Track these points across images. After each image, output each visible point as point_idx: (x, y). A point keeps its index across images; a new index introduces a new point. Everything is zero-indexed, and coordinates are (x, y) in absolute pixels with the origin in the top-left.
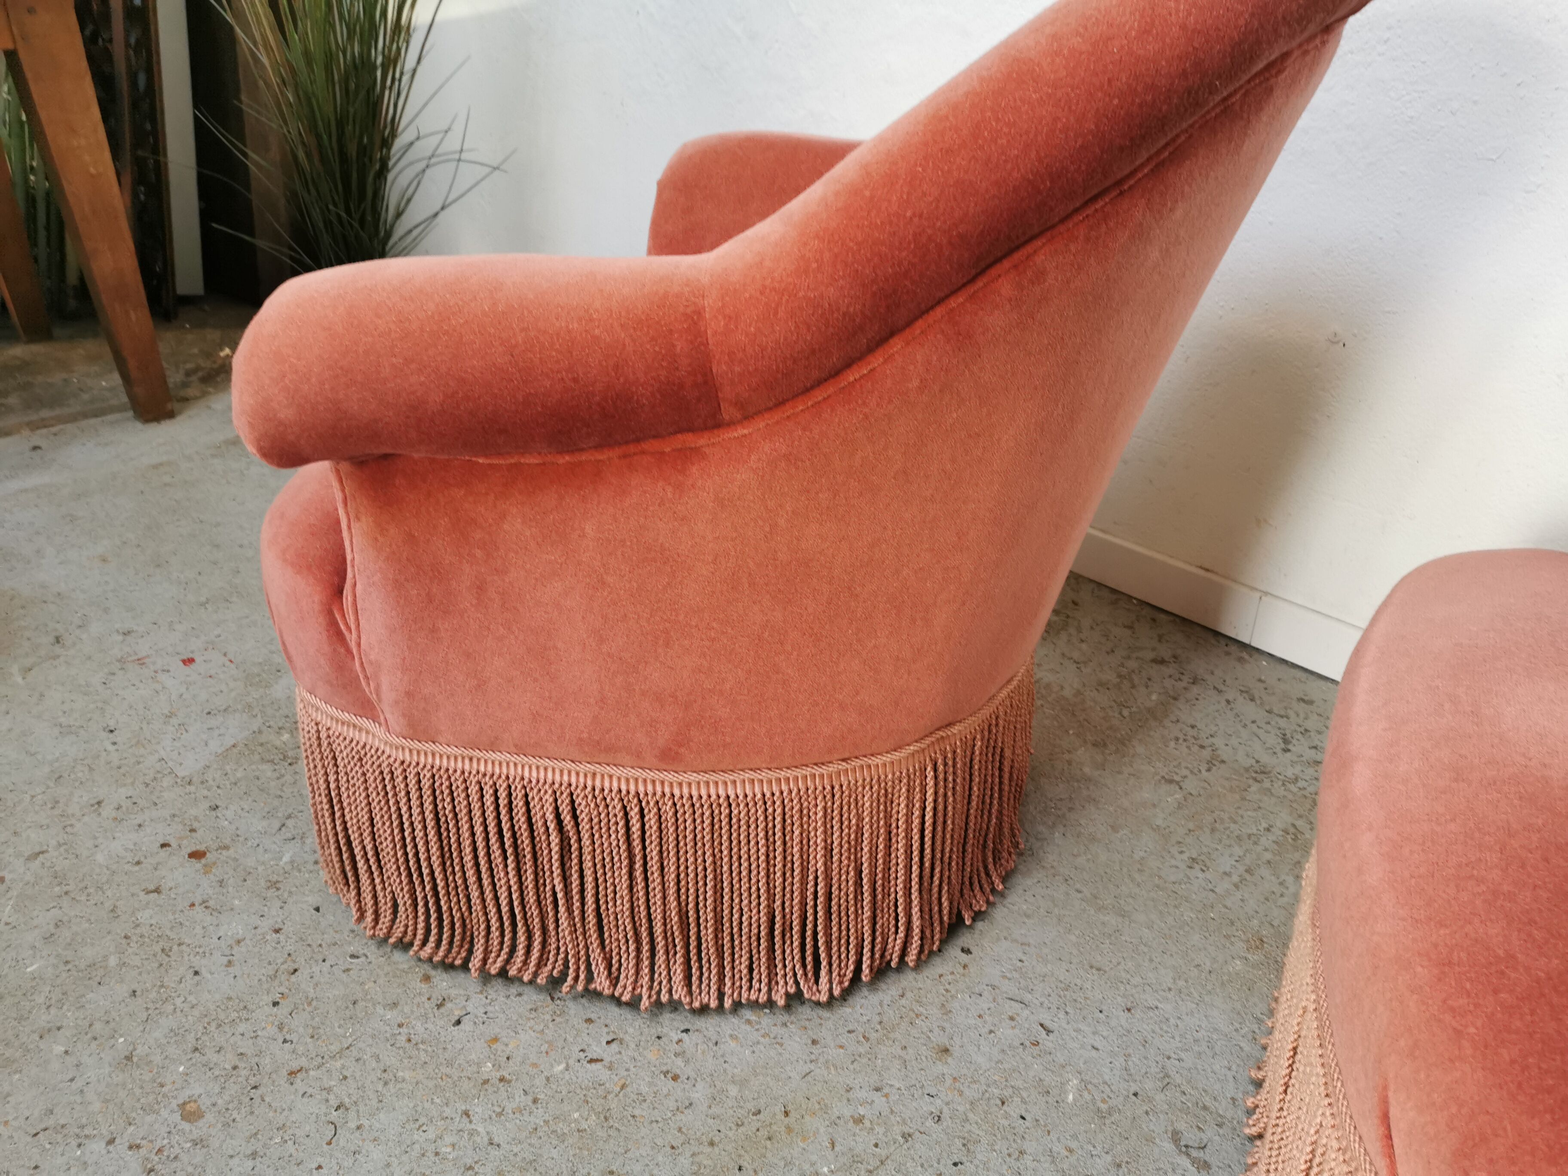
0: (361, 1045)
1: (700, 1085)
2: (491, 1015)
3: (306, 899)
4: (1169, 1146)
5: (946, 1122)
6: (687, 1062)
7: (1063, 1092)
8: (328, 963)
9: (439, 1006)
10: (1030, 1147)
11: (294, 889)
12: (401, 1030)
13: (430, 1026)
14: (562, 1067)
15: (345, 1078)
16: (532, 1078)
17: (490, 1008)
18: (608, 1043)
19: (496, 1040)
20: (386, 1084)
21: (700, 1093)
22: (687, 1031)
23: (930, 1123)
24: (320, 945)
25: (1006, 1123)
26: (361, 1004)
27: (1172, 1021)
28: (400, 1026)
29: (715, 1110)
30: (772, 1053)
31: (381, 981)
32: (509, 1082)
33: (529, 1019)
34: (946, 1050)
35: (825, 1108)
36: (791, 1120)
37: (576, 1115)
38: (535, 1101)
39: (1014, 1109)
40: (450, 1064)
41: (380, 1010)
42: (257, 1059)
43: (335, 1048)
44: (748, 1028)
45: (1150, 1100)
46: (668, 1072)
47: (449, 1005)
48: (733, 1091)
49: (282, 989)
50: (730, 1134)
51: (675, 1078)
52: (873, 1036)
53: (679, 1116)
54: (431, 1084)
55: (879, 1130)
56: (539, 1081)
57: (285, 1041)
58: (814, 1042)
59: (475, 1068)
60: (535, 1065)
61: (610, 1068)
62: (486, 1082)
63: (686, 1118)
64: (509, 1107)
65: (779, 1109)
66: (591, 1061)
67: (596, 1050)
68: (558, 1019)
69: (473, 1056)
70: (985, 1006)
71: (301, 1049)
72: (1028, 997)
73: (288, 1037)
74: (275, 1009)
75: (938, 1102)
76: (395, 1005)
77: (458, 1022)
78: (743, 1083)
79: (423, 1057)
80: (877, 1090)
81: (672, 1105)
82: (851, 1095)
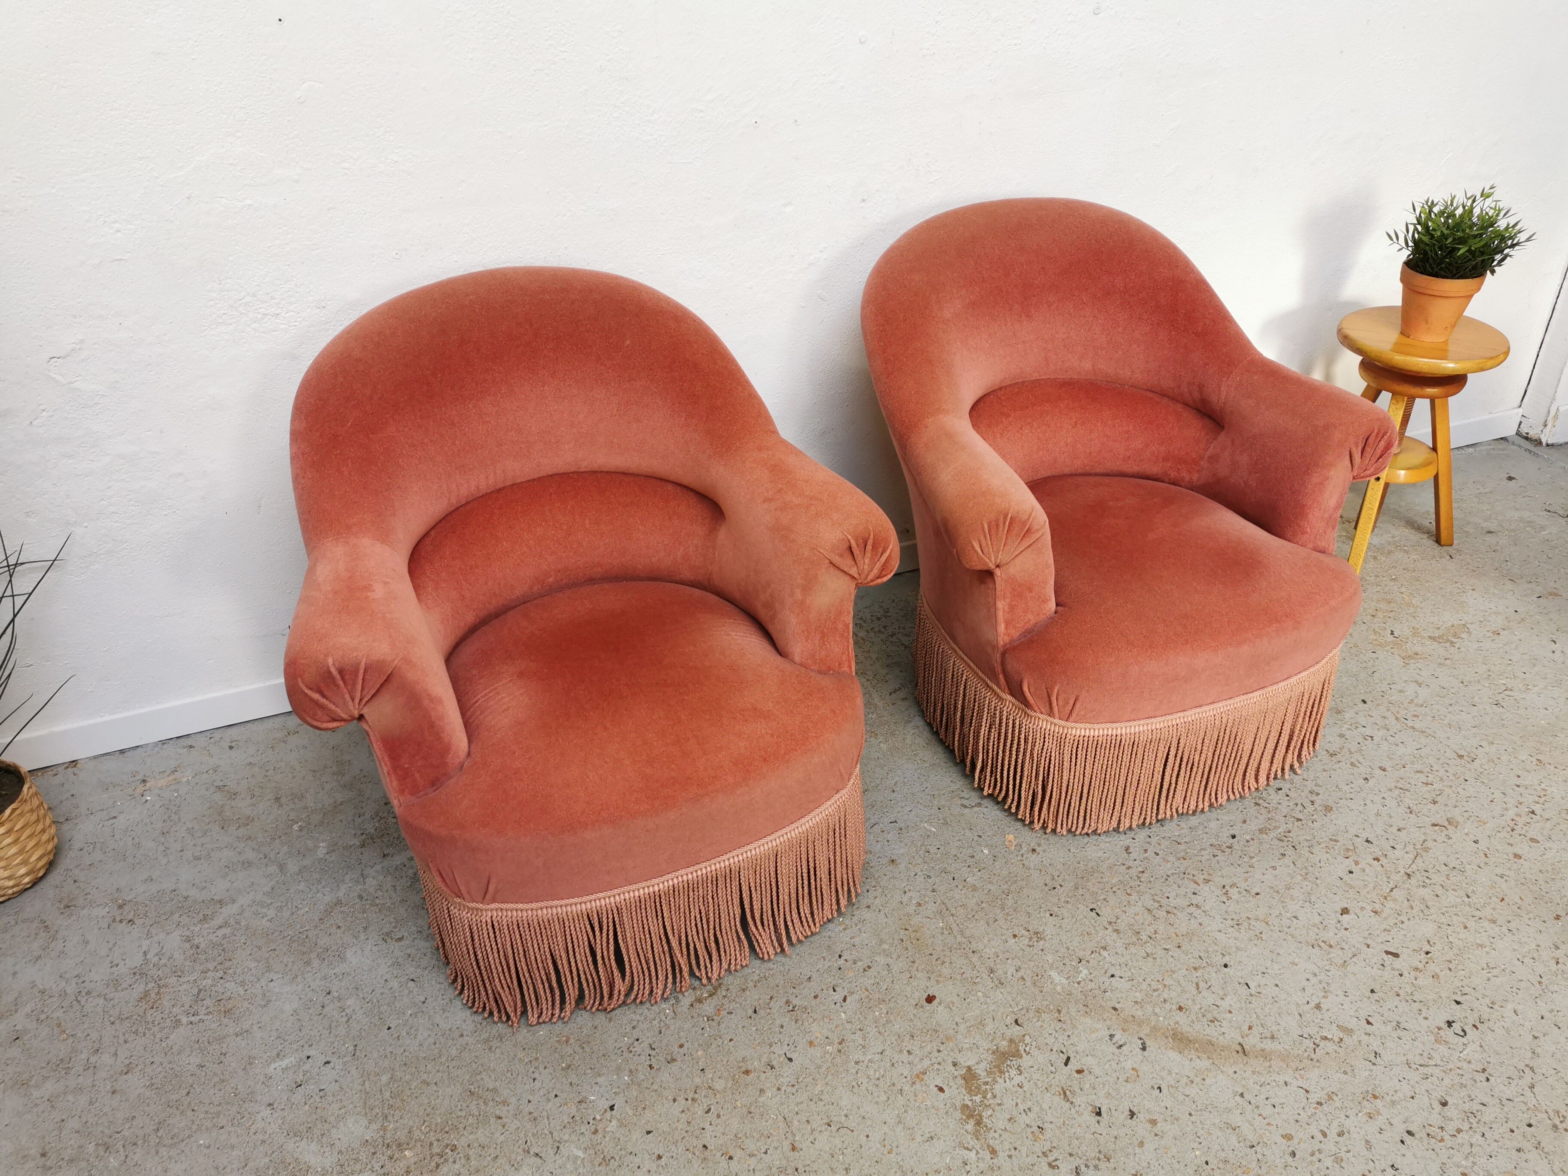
0: (786, 1111)
1: (877, 958)
2: (791, 1043)
3: (634, 1138)
4: (967, 810)
5: (932, 874)
6: (861, 960)
7: (930, 831)
8: (707, 1126)
9: (772, 1067)
10: (954, 852)
11: (619, 1147)
12: (783, 1089)
13: (785, 1075)
14: (843, 1014)
15: (808, 1121)
16: (845, 1029)
17: (786, 1042)
18: (834, 991)
19: (811, 1043)
20: (821, 1100)
21: (881, 960)
22: (840, 956)
23: (930, 880)
24: (687, 1132)
25: (939, 855)
26: (752, 1109)
27: (906, 780)
28: (779, 1089)
29: (894, 956)
30: (868, 925)
31: (737, 1097)
32: (843, 1040)
33: (802, 1024)
34: (893, 861)
35: (909, 915)
36: (910, 929)
37: (877, 1013)
38: (861, 1030)
39: (933, 850)
40: (819, 1067)
41: (762, 1099)
42: (774, 1169)
43: (782, 1125)
44: (848, 931)
45: (944, 806)
46: (865, 970)
47: (774, 1063)
48: (886, 946)
49: (719, 1154)
50: (910, 954)
51: (869, 967)
52: (874, 884)
53: (893, 971)
54: (830, 1077)
55: (927, 899)
56: (849, 1026)
57: (766, 1153)
58: (868, 907)
59: (827, 1056)
60: (836, 1027)
61: (853, 993)
62: (840, 1051)
63: (895, 969)
64: (861, 1041)
65: (902, 932)
66: (845, 1000)
67: (838, 997)
68: (809, 1011)
69: (819, 1055)
70: (872, 838)
71: (775, 1144)
72: (873, 821)
73: (764, 1150)
74: (735, 1158)
75: (920, 874)
76: (762, 1091)
77: (790, 1060)
78: (882, 941)
79: (809, 1079)
80: (905, 892)
81: (885, 972)
82: (904, 904)
